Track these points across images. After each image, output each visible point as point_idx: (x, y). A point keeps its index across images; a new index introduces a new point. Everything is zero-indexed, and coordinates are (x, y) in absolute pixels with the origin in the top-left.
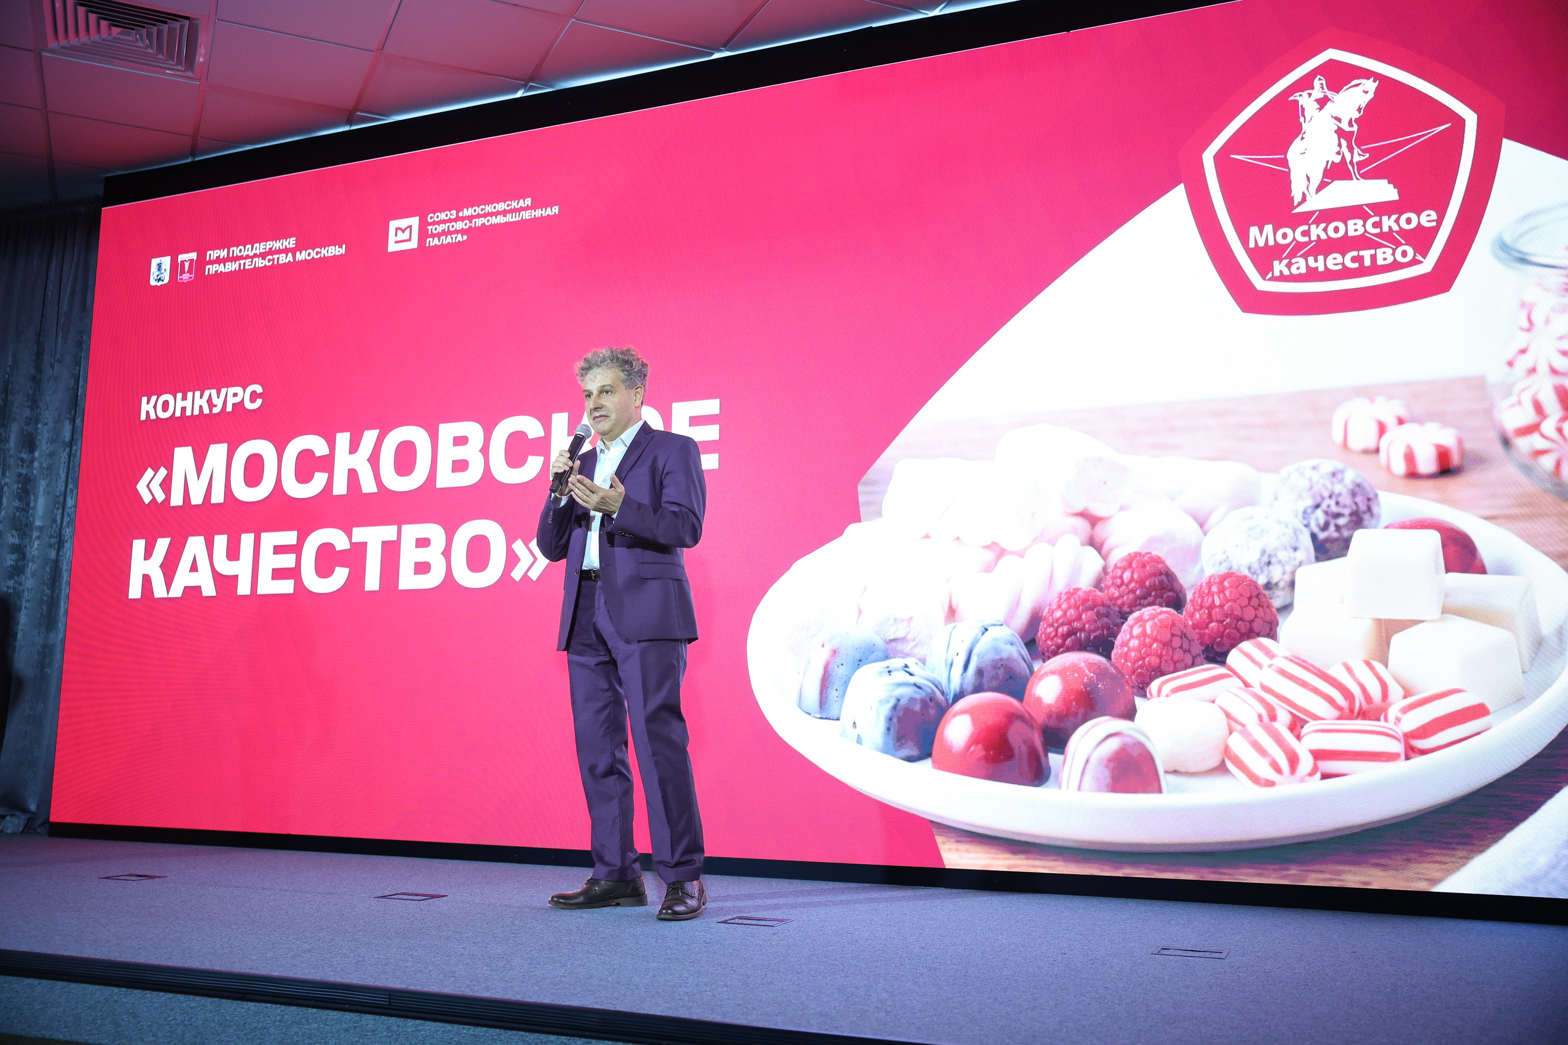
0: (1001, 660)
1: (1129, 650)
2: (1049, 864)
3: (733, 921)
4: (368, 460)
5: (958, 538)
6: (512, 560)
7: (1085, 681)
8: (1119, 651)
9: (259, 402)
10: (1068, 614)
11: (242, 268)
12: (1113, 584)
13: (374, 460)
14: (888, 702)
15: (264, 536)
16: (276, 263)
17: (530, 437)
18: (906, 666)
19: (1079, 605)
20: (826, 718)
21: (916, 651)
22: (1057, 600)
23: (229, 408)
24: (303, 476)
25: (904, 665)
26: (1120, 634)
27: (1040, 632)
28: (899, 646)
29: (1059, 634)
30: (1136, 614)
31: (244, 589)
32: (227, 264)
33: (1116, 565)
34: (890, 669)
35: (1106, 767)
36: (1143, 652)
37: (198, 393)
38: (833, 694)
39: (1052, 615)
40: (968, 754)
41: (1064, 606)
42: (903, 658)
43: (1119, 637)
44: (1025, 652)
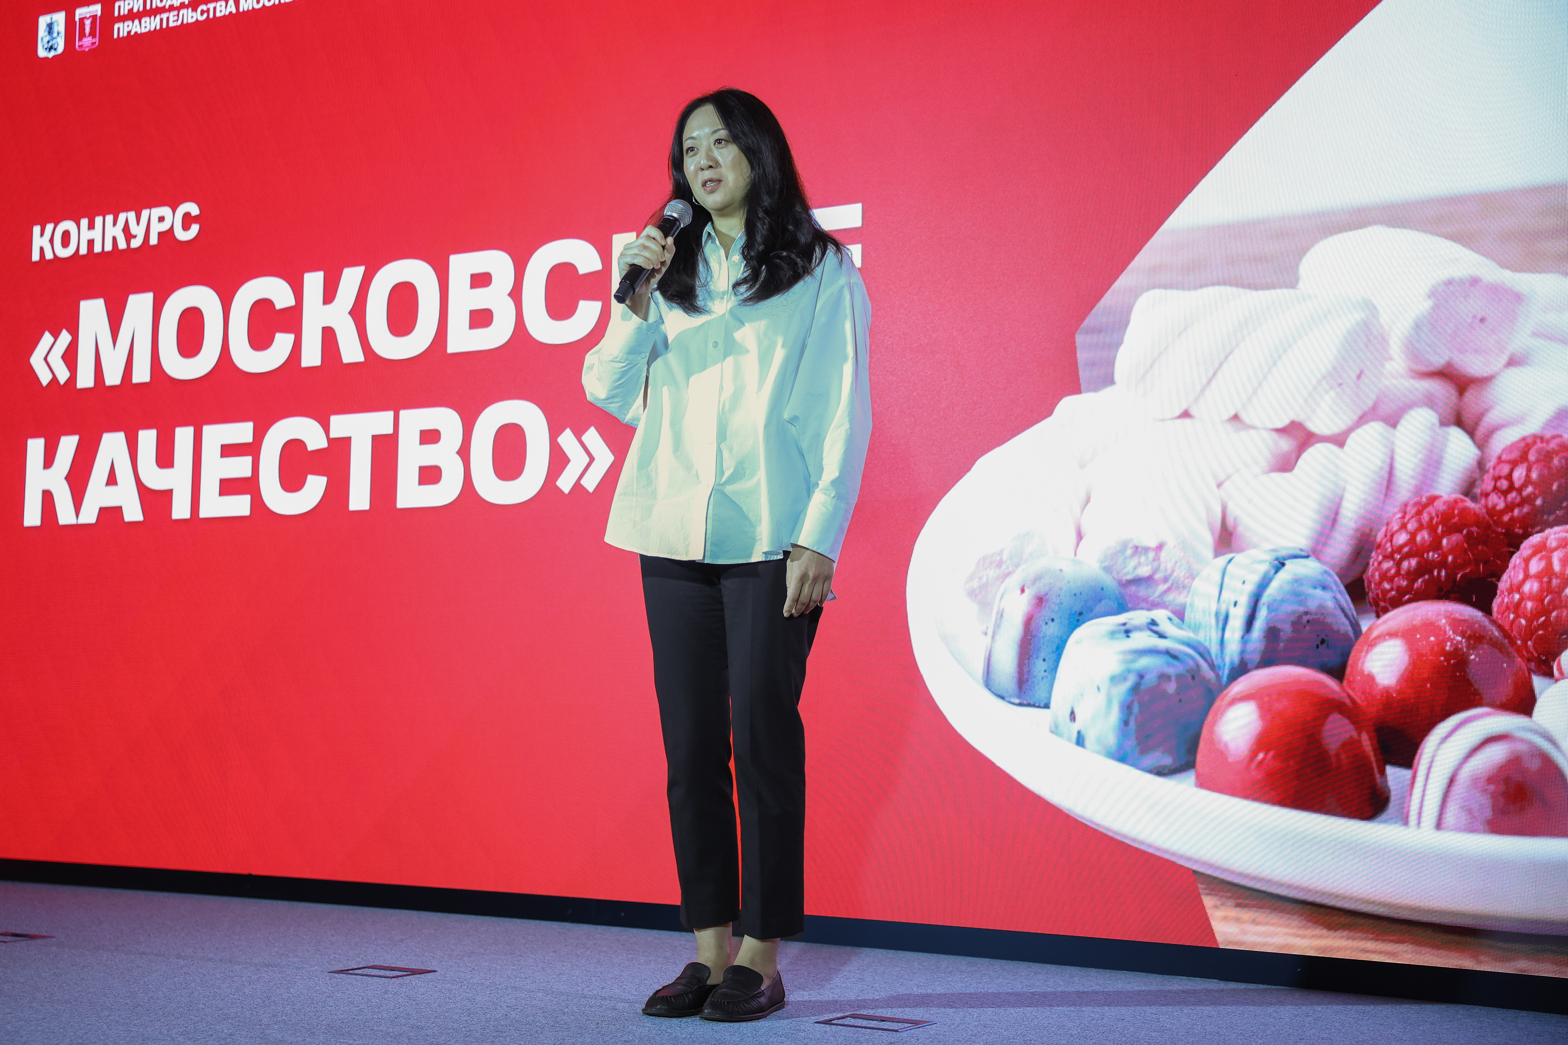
0: (1306, 613)
1: (1522, 599)
2: (1389, 947)
3: (840, 1022)
4: (350, 313)
5: (1236, 417)
6: (558, 460)
7: (1448, 648)
8: (1506, 600)
9: (195, 229)
10: (1419, 538)
11: (164, 26)
12: (1495, 488)
13: (358, 312)
14: (1125, 679)
15: (207, 430)
16: (211, 16)
17: (582, 271)
18: (1154, 622)
19: (1437, 525)
20: (1029, 705)
21: (1170, 597)
22: (1399, 515)
23: (154, 240)
24: (260, 340)
25: (1149, 620)
26: (1508, 571)
27: (1371, 568)
28: (1142, 592)
29: (1403, 572)
30: (1535, 539)
31: (181, 510)
32: (143, 20)
33: (1500, 457)
34: (1127, 627)
35: (1485, 791)
36: (1546, 601)
37: (109, 218)
38: (1039, 667)
39: (1391, 541)
40: (1253, 766)
41: (1411, 526)
42: (1149, 609)
43: (1505, 577)
44: (1345, 600)
